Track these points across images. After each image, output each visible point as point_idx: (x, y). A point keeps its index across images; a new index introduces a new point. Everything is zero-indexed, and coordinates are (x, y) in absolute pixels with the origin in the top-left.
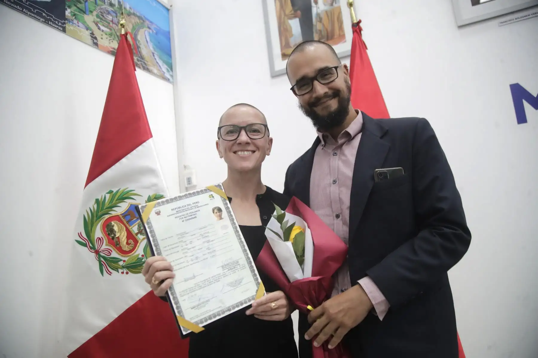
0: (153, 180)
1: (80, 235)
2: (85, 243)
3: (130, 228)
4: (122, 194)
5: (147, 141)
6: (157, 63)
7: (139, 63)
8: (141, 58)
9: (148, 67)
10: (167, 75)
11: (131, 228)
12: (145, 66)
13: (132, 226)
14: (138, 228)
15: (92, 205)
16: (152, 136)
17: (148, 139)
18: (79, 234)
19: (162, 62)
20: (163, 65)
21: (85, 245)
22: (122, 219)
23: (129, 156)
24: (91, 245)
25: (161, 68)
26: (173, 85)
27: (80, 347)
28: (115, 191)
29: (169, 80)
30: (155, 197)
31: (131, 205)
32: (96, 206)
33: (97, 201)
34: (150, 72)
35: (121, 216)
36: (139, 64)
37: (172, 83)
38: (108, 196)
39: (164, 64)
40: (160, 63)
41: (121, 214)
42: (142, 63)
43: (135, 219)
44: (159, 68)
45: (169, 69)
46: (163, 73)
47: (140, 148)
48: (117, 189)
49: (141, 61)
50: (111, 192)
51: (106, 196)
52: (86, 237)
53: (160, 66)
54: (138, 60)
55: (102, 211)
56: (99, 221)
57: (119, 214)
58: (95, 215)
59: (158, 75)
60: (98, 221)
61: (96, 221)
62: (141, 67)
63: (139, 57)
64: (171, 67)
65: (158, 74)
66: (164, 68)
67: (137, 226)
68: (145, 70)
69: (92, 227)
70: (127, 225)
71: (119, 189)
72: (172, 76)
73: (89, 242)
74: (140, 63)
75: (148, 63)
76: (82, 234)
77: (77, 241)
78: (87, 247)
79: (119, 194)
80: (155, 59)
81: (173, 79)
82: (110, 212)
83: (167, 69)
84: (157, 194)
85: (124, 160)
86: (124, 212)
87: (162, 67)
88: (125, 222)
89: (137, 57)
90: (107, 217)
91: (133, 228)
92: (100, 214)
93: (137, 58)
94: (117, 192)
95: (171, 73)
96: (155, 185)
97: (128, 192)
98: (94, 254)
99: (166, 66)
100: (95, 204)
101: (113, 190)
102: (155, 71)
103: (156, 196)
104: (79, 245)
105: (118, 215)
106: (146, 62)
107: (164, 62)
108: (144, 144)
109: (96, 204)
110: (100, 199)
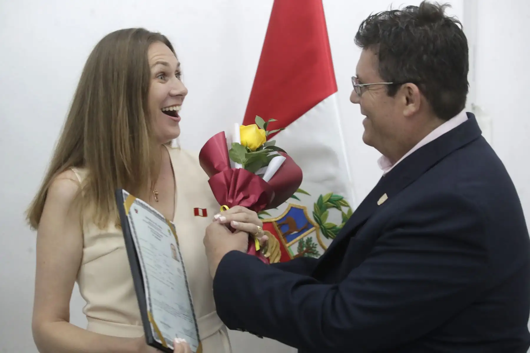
0: (330, 170)
3: (287, 245)
11: (289, 247)
13: (291, 243)
14: (298, 248)
16: (336, 90)
17: (331, 94)
22: (277, 228)
30: (330, 199)
31: (292, 208)
35: (275, 225)
41: (276, 221)
43: (295, 232)
47: (313, 111)
57: (273, 220)
67: (296, 245)
70: (283, 240)
84: (334, 194)
86: (280, 218)
88: (281, 236)
91: (291, 248)
96: (331, 178)
103: (331, 197)
105: (271, 223)
108: (320, 105)
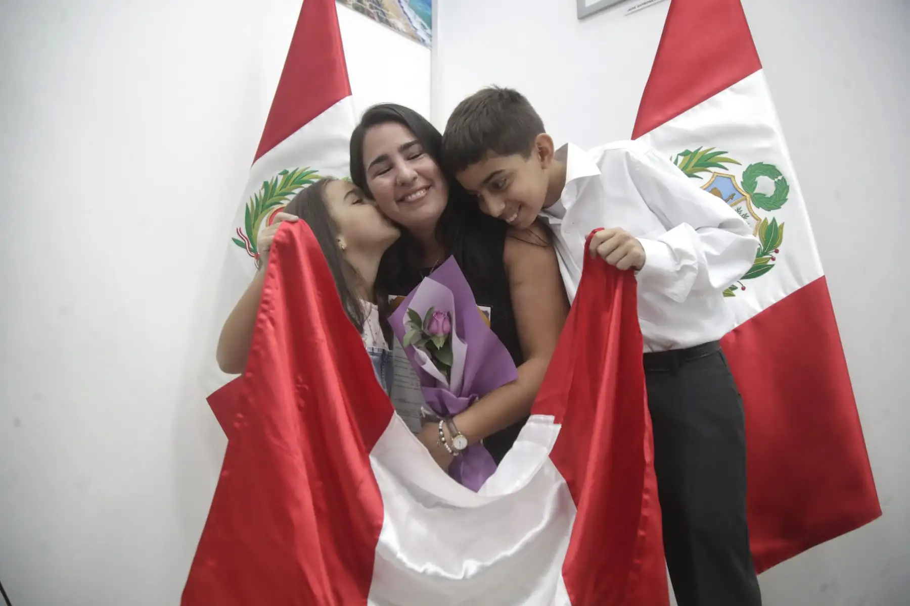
1: (239, 232)
2: (244, 242)
4: (300, 177)
5: (342, 100)
6: (405, 13)
7: (372, 11)
8: (376, 4)
9: (388, 19)
10: (421, 34)
12: (383, 16)
15: (259, 190)
16: (350, 94)
18: (237, 229)
19: (413, 12)
20: (415, 18)
21: (242, 245)
23: (314, 121)
24: (251, 246)
25: (411, 22)
26: (431, 50)
27: (222, 388)
28: (291, 170)
29: (424, 41)
32: (263, 192)
33: (266, 184)
34: (390, 26)
36: (372, 14)
37: (430, 47)
38: (281, 178)
39: (417, 16)
40: (411, 14)
42: (379, 12)
44: (408, 22)
45: (425, 25)
46: (414, 29)
47: (331, 109)
48: (294, 169)
49: (376, 8)
50: (285, 173)
51: (279, 178)
52: (246, 236)
53: (409, 19)
54: (371, 7)
55: (271, 199)
56: (266, 214)
58: (261, 204)
59: (404, 32)
60: (263, 213)
61: (261, 212)
62: (376, 18)
63: (373, 2)
64: (429, 21)
65: (405, 30)
66: (417, 22)
68: (382, 23)
69: (255, 221)
71: (297, 169)
72: (430, 36)
73: (250, 244)
74: (374, 12)
75: (390, 13)
76: (242, 230)
77: (234, 240)
78: (246, 249)
79: (295, 176)
80: (402, 7)
81: (431, 40)
82: (282, 202)
83: (422, 25)
85: (307, 128)
87: (412, 19)
89: (370, 1)
90: (277, 207)
92: (268, 202)
93: (370, 3)
94: (294, 172)
95: (428, 31)
97: (308, 173)
98: (253, 260)
99: (420, 20)
100: (262, 189)
101: (287, 169)
102: (400, 25)
104: (236, 246)
106: (384, 11)
107: (418, 13)
108: (338, 104)
109: (264, 189)
110: (269, 183)
